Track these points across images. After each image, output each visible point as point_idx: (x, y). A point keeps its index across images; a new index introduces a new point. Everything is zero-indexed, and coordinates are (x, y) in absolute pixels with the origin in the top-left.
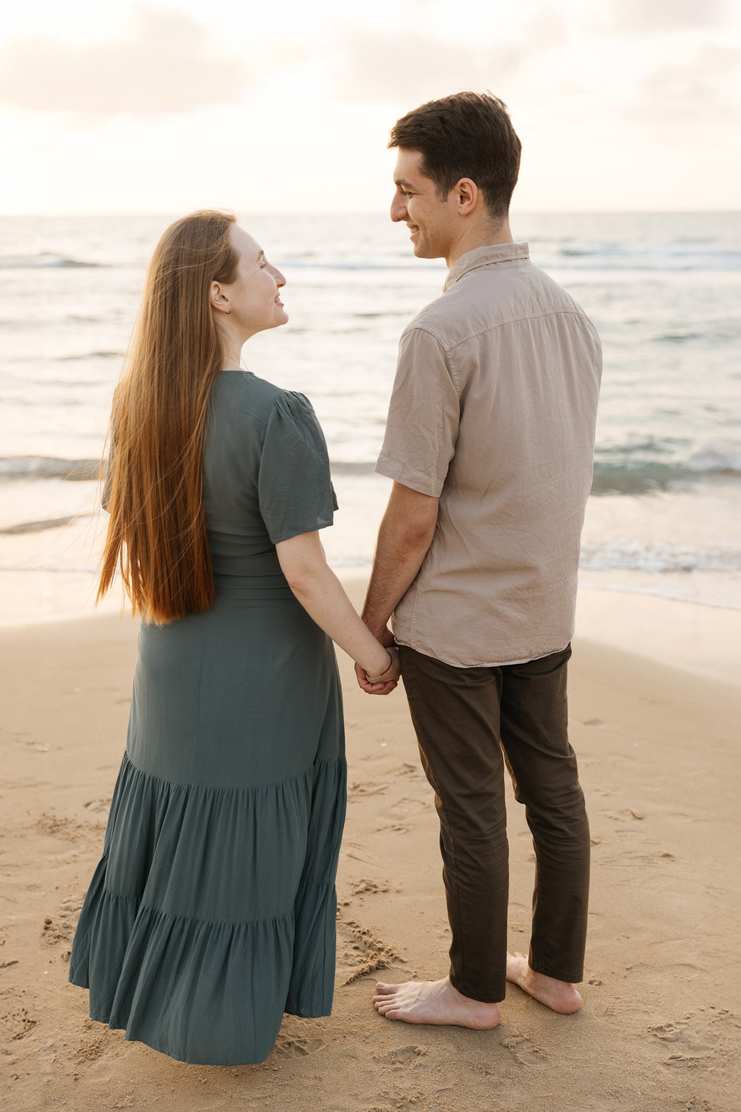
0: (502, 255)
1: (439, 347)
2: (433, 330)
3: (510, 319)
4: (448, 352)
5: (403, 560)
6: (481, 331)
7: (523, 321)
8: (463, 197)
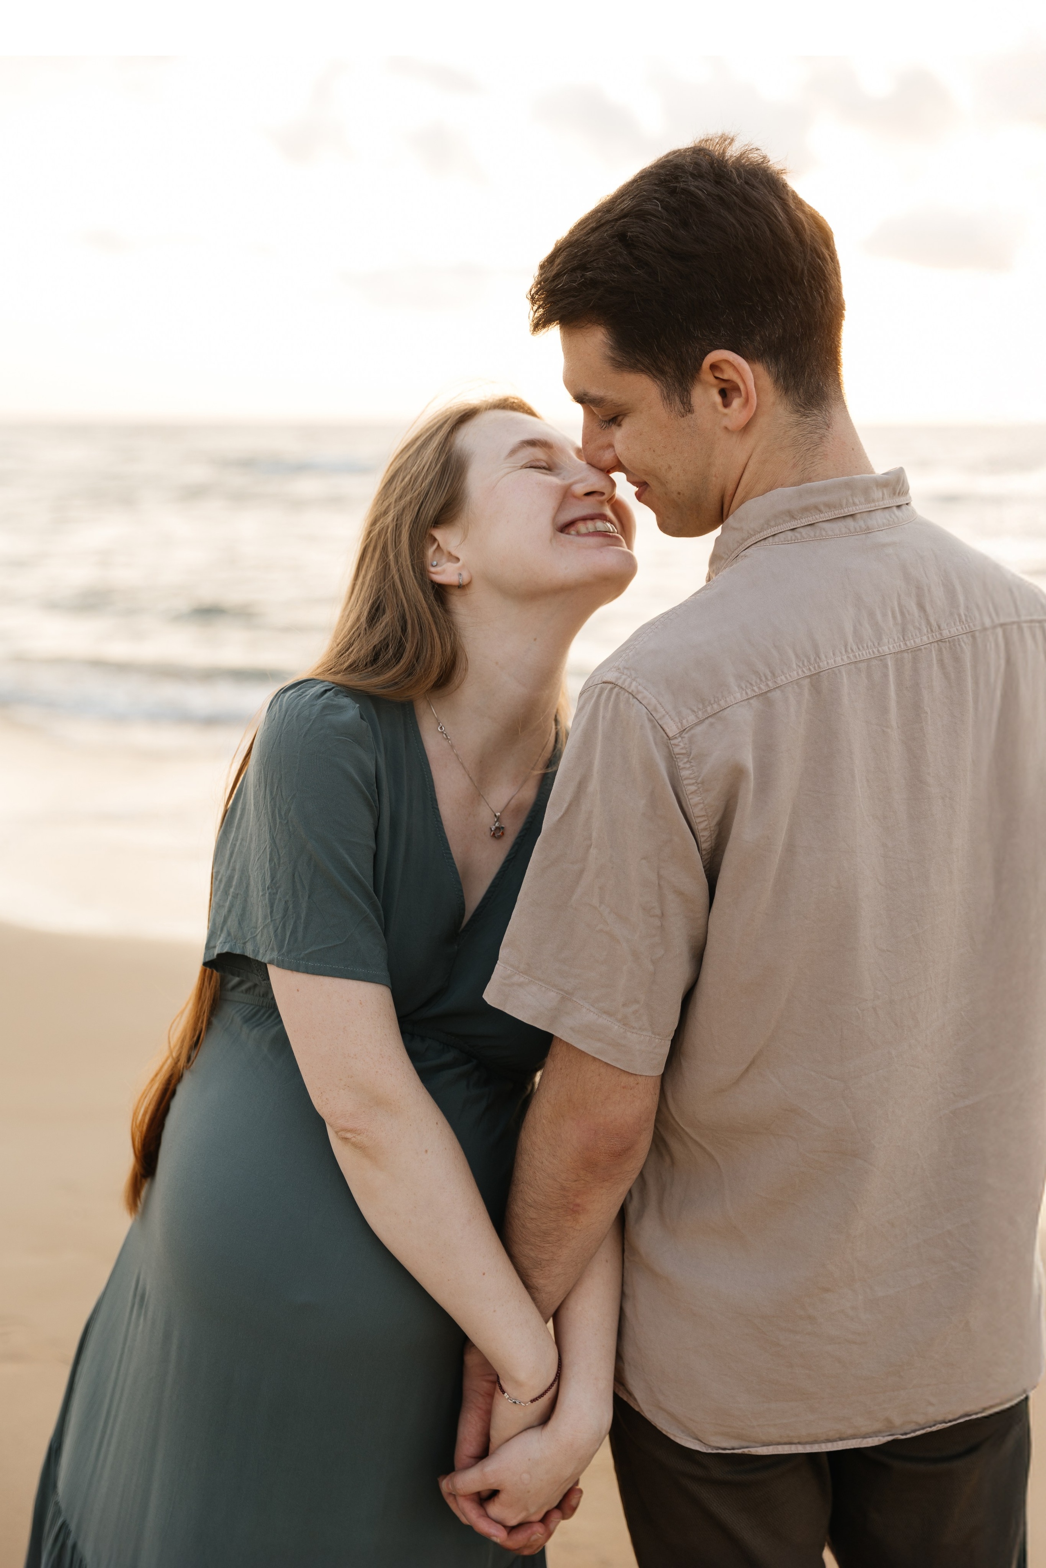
0: (829, 506)
1: (654, 727)
2: (640, 688)
3: (838, 659)
4: (675, 738)
5: (574, 1210)
6: (760, 688)
7: (875, 662)
8: (727, 393)
